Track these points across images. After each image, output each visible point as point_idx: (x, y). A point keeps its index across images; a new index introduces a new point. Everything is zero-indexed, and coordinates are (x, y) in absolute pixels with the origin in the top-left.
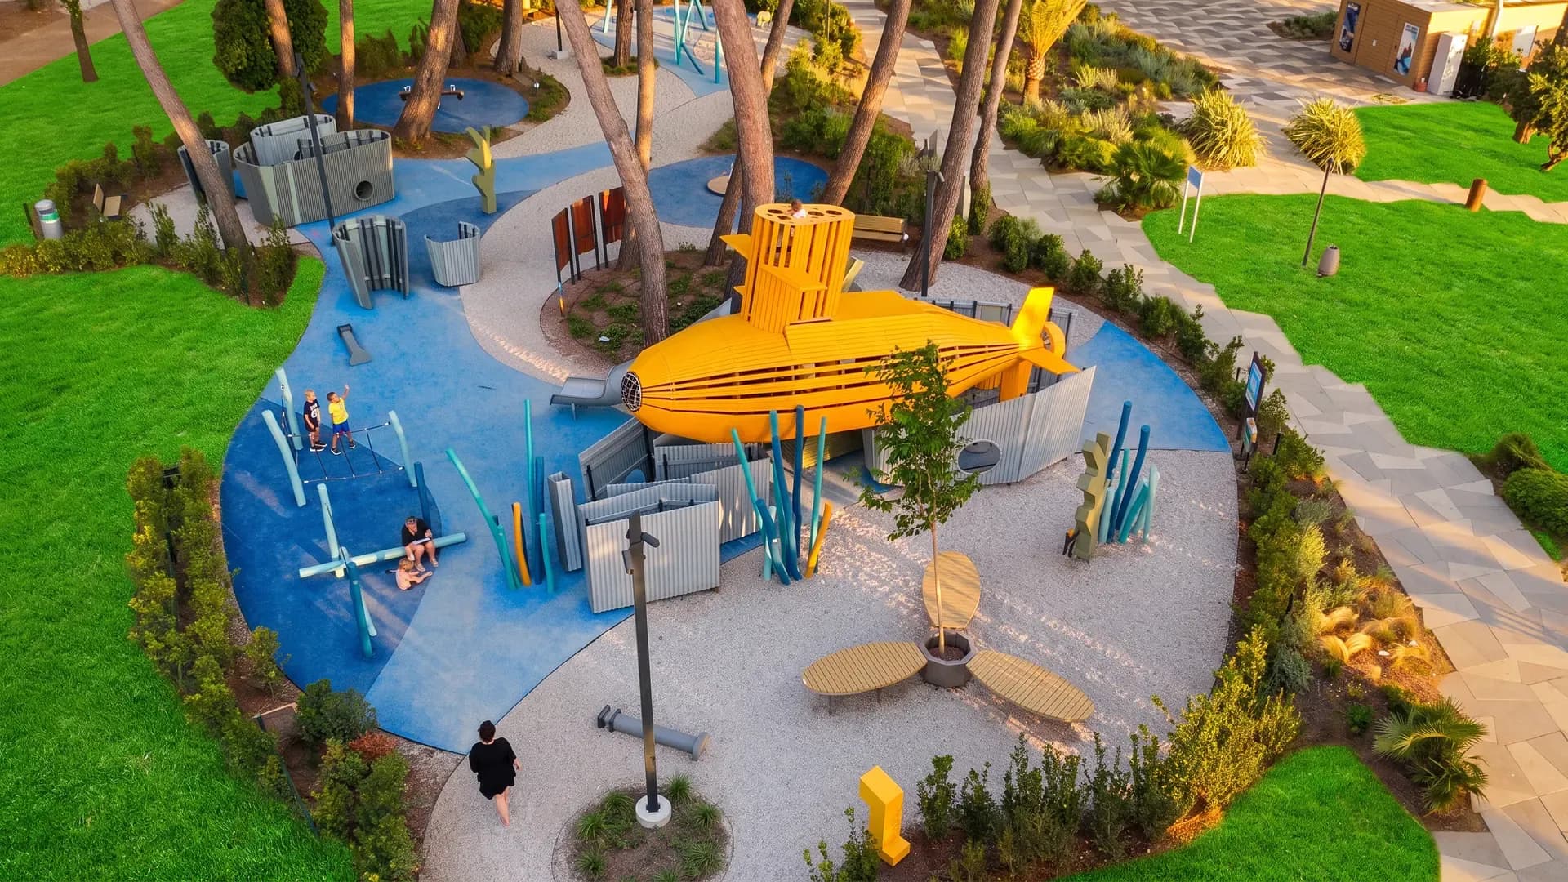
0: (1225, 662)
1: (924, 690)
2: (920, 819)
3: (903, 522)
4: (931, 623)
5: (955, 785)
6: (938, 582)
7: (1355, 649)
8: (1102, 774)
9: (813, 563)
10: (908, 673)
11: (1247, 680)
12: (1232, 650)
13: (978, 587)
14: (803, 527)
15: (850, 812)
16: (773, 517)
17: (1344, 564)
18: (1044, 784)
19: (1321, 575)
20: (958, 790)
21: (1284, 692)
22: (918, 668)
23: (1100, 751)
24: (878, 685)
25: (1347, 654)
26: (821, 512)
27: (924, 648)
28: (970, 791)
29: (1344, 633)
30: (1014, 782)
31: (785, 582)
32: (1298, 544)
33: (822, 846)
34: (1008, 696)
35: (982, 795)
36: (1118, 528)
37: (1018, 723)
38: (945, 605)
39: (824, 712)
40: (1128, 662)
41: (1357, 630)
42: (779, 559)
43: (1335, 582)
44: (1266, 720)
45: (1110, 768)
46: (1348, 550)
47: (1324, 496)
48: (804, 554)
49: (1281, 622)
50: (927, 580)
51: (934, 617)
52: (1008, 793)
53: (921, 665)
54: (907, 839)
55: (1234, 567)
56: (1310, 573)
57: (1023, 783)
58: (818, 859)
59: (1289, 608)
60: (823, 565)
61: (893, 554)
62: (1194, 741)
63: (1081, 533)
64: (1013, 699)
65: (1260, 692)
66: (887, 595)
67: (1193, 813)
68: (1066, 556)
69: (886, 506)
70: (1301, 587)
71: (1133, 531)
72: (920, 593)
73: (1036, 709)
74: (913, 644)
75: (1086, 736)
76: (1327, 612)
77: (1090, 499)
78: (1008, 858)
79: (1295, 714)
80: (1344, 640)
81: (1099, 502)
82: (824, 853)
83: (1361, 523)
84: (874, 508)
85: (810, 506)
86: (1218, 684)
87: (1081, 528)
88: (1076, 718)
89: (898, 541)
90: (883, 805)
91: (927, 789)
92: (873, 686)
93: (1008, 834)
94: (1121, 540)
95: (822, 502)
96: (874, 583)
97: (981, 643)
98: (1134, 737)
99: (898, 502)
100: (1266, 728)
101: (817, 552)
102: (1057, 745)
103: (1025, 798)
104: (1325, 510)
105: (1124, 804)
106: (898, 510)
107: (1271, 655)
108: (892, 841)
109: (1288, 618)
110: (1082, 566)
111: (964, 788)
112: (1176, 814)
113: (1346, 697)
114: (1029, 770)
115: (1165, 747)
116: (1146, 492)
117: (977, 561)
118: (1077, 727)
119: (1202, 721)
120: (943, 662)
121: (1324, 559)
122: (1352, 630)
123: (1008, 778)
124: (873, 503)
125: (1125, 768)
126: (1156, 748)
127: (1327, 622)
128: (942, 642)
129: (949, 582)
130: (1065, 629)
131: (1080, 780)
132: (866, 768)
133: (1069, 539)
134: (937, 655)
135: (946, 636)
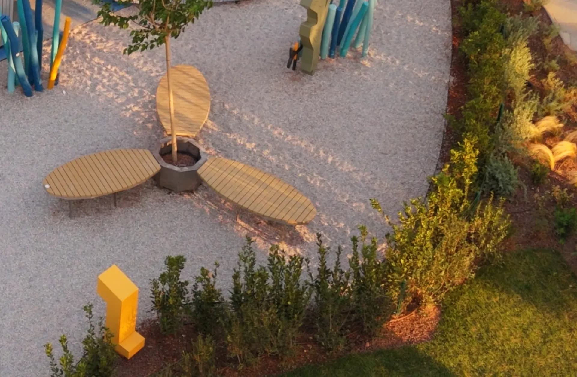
0: (439, 169)
1: (159, 194)
2: (155, 315)
3: (137, 38)
4: (163, 130)
5: (186, 283)
6: (171, 91)
7: (560, 157)
8: (324, 272)
9: (54, 77)
10: (143, 178)
11: (460, 184)
12: (445, 158)
13: (207, 97)
14: (44, 43)
15: (88, 309)
16: (17, 33)
17: (551, 75)
18: (270, 282)
19: (529, 85)
20: (190, 287)
21: (494, 195)
22: (151, 174)
23: (322, 252)
24: (115, 190)
25: (553, 161)
26: (61, 27)
27: (158, 155)
28: (200, 288)
29: (549, 141)
30: (242, 280)
31: (28, 94)
32: (508, 58)
33: (63, 340)
34: (236, 201)
35: (211, 292)
36: (339, 43)
37: (246, 226)
38: (176, 113)
39: (63, 214)
40: (347, 167)
41: (562, 138)
42: (22, 71)
43: (542, 93)
44: (478, 221)
45: (331, 266)
46: (554, 63)
47: (531, 13)
48: (46, 67)
49: (492, 130)
50: (160, 91)
51: (167, 126)
52: (237, 289)
53: (155, 171)
54: (142, 334)
55: (448, 79)
56: (519, 84)
57: (250, 282)
58: (58, 352)
59: (498, 119)
60: (64, 77)
61: (128, 68)
62: (410, 242)
63: (304, 48)
64: (241, 203)
65: (472, 197)
66: (122, 104)
67: (410, 309)
68: (290, 69)
69: (122, 22)
70: (510, 98)
71: (354, 44)
72: (153, 103)
73: (262, 212)
74: (148, 152)
75: (310, 238)
76: (534, 122)
77: (313, 16)
78: (236, 352)
79: (503, 217)
80: (550, 147)
81: (321, 19)
82: (65, 348)
83: (566, 38)
84: (112, 24)
85: (51, 22)
86: (433, 188)
87: (304, 44)
88: (300, 220)
89: (134, 55)
90: (121, 302)
91: (161, 285)
92: (110, 191)
93: (236, 329)
94: (341, 54)
95: (63, 18)
96: (111, 95)
97: (212, 151)
98: (354, 240)
99: (133, 18)
100: (477, 229)
101: (58, 65)
102: (283, 246)
103: (253, 294)
104: (533, 25)
105: (346, 301)
106: (133, 26)
107: (482, 161)
108: (128, 335)
109: (498, 128)
110: (305, 78)
111: (196, 287)
112: (394, 310)
113: (553, 202)
114: (256, 268)
115: (382, 247)
116: (365, 10)
117: (207, 74)
118: (302, 230)
119: (418, 224)
120: (176, 169)
121: (531, 72)
122: (557, 137)
123: (236, 277)
124: (109, 19)
125: (345, 267)
126: (374, 249)
127: (534, 131)
128: (175, 149)
129: (181, 93)
130: (290, 138)
131: (303, 278)
132: (102, 266)
133: (293, 53)
134: (171, 162)
135: (179, 142)
